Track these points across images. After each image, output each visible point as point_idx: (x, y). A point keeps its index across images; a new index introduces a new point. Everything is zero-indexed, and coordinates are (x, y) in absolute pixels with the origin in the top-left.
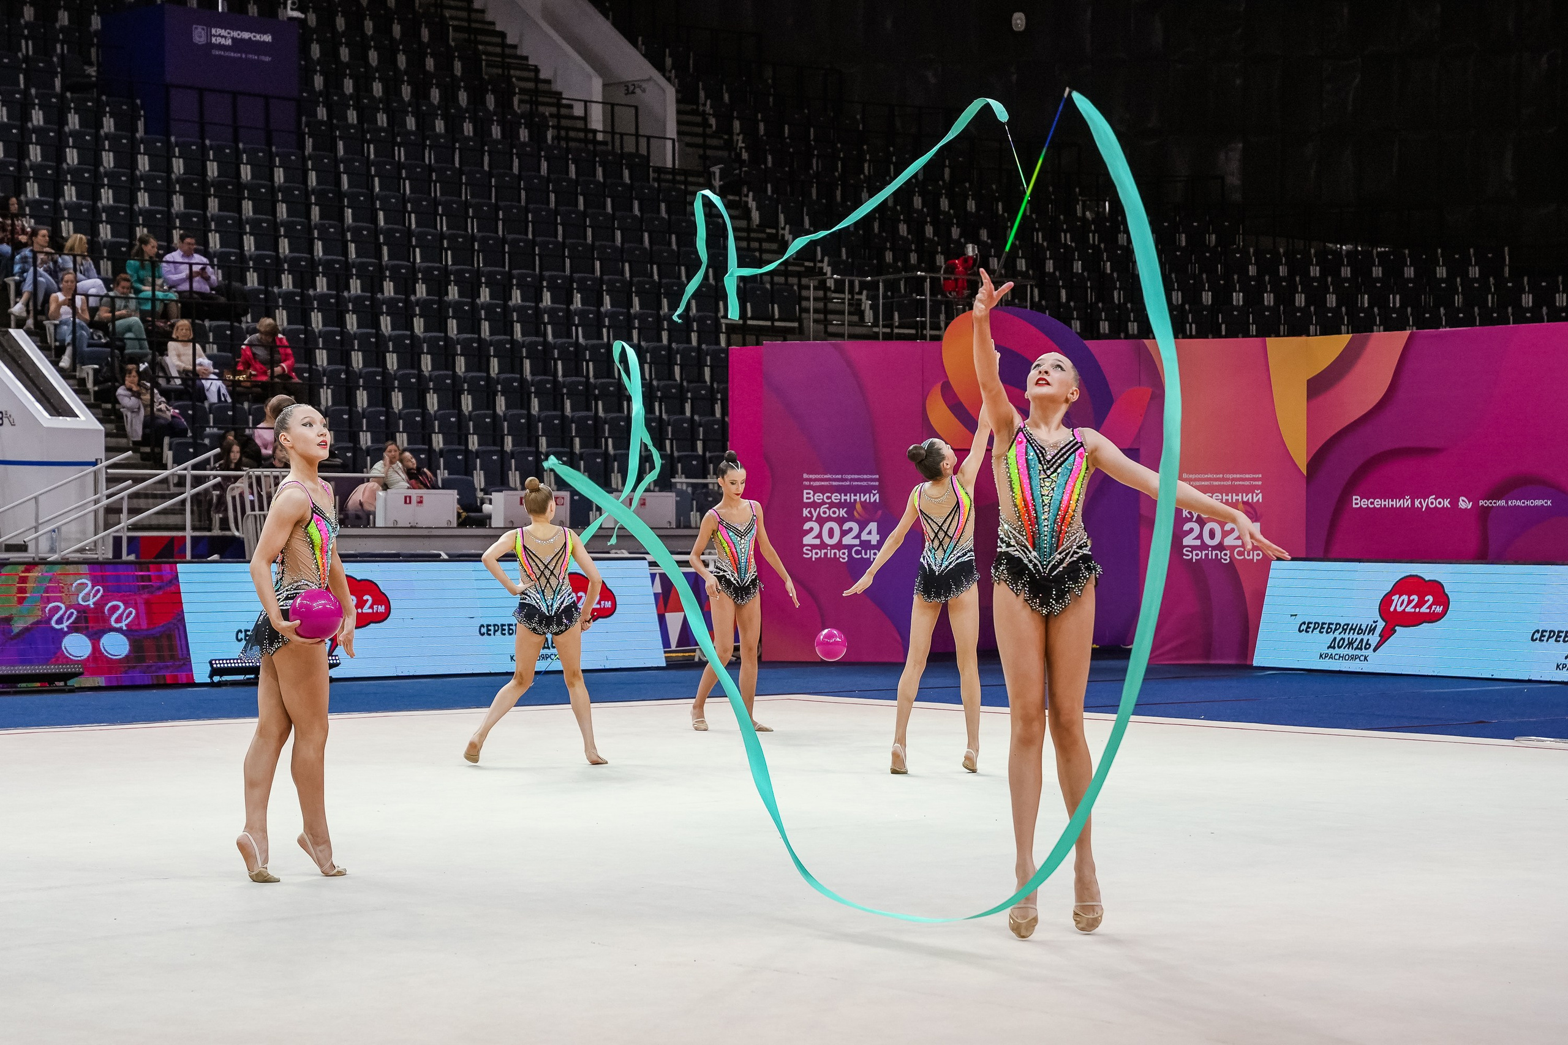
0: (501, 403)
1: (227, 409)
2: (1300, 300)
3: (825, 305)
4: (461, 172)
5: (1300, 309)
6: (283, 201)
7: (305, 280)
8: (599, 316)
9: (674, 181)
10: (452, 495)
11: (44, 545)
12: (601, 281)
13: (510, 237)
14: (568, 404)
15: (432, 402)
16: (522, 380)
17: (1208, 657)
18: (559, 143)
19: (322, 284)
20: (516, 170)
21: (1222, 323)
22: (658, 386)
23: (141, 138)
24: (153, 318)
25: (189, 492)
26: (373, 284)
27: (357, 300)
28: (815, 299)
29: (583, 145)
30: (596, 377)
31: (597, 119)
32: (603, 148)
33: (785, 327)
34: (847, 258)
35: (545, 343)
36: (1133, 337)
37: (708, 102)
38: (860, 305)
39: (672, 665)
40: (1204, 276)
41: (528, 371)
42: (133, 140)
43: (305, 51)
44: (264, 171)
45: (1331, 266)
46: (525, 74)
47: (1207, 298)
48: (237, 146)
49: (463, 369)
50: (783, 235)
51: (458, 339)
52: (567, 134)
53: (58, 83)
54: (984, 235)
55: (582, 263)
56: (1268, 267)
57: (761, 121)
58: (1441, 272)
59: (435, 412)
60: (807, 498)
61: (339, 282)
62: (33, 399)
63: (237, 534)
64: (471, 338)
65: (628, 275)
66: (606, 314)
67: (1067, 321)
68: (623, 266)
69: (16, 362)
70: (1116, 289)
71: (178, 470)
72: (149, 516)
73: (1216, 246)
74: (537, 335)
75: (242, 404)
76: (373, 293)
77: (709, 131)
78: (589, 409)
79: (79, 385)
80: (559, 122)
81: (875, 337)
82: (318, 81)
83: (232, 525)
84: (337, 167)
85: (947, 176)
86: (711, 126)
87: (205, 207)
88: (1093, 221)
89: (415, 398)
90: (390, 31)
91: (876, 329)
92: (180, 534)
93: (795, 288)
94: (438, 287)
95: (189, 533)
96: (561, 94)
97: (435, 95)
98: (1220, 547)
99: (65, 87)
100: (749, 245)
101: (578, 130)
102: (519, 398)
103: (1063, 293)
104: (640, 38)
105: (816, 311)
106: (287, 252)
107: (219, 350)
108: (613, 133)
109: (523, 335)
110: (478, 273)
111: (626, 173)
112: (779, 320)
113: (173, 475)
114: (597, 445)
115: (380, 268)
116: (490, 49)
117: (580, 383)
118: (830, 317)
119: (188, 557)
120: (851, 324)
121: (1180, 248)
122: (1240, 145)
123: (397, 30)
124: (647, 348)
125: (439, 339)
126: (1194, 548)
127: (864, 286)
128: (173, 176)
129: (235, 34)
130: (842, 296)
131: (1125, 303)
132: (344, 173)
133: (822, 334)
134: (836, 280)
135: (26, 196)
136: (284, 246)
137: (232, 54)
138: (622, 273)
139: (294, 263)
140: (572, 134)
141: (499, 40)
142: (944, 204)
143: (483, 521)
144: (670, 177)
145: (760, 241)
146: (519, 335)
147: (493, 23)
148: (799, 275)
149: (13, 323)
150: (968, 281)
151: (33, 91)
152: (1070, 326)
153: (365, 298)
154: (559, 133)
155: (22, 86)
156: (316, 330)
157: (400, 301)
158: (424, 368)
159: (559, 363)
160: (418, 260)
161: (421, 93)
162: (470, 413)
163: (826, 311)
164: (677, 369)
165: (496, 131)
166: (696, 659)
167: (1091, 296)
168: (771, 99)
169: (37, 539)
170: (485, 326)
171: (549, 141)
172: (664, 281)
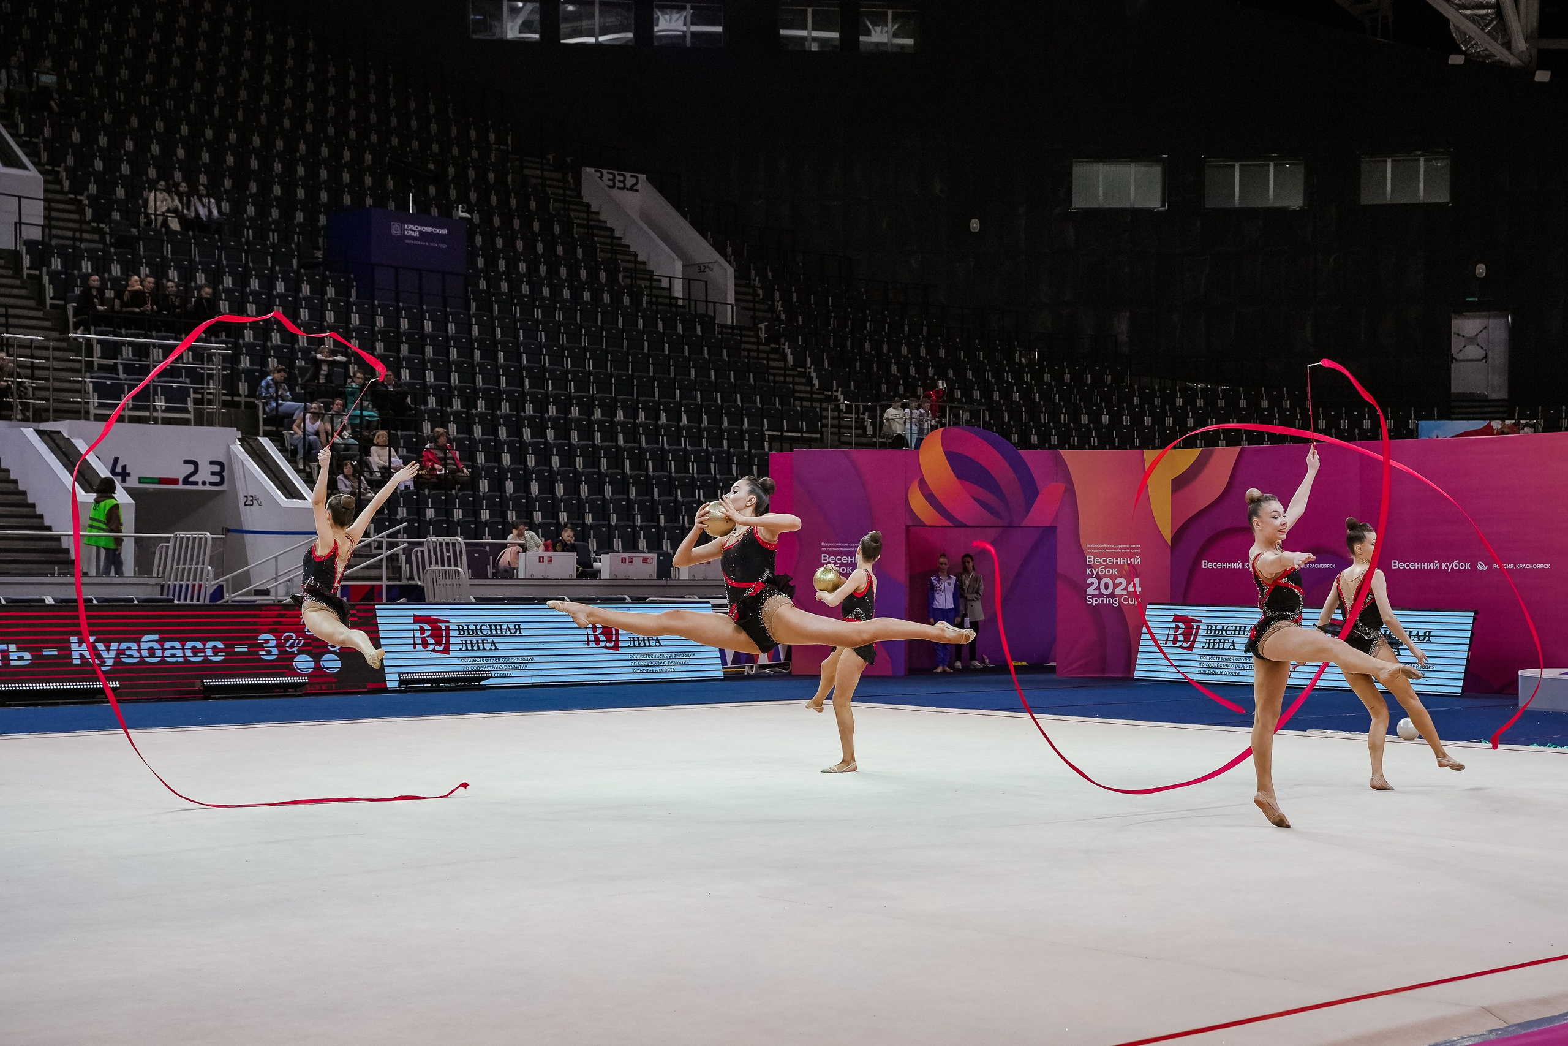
0: (608, 491)
1: (413, 493)
2: (1169, 421)
3: (839, 422)
4: (581, 326)
5: (1169, 428)
6: (454, 347)
7: (469, 402)
8: (679, 429)
9: (733, 334)
10: (573, 556)
11: (282, 591)
12: (680, 404)
13: (615, 372)
14: (656, 491)
15: (560, 489)
16: (624, 474)
17: (1103, 672)
18: (651, 306)
19: (481, 405)
20: (620, 325)
21: (1116, 437)
22: (720, 478)
23: (354, 301)
24: (361, 429)
25: (385, 553)
26: (518, 406)
27: (507, 417)
28: (832, 418)
29: (667, 308)
30: (675, 472)
31: (678, 291)
32: (682, 310)
33: (811, 437)
34: (855, 388)
35: (640, 448)
36: (1055, 447)
37: (757, 279)
38: (864, 423)
39: (728, 677)
40: (1104, 405)
41: (628, 466)
42: (348, 303)
43: (471, 240)
44: (441, 325)
45: (1190, 400)
46: (627, 258)
47: (1105, 419)
48: (422, 308)
49: (582, 467)
50: (810, 373)
51: (578, 445)
52: (657, 300)
53: (295, 262)
54: (951, 373)
55: (667, 391)
56: (1147, 399)
57: (795, 292)
58: (1265, 404)
59: (562, 497)
60: (825, 560)
61: (493, 403)
62: (274, 487)
63: (419, 583)
64: (587, 444)
65: (699, 400)
66: (685, 427)
67: (1007, 436)
68: (696, 394)
69: (263, 460)
70: (1042, 412)
71: (378, 537)
72: (357, 571)
73: (1112, 384)
74: (635, 443)
75: (424, 491)
76: (518, 412)
77: (757, 298)
78: (670, 495)
79: (307, 477)
80: (651, 291)
81: (872, 445)
82: (481, 262)
83: (416, 577)
84: (493, 323)
85: (925, 333)
86: (759, 295)
87: (398, 351)
88: (1027, 365)
89: (548, 486)
90: (532, 227)
91: (874, 440)
92: (379, 583)
93: (818, 410)
94: (563, 408)
95: (384, 583)
96: (653, 272)
97: (564, 271)
98: (1112, 595)
99: (300, 266)
100: (785, 379)
101: (665, 297)
102: (621, 487)
103: (1006, 415)
104: (709, 233)
105: (832, 426)
106: (457, 382)
107: (407, 453)
108: (690, 300)
109: (625, 442)
110: (592, 399)
111: (699, 328)
112: (805, 433)
113: (374, 541)
114: (677, 520)
115: (523, 395)
116: (603, 240)
117: (665, 477)
118: (842, 430)
119: (384, 601)
120: (857, 435)
121: (1087, 385)
122: (1128, 314)
123: (536, 226)
124: (713, 452)
125: (565, 445)
126: (1094, 596)
127: (866, 408)
128: (376, 328)
129: (421, 229)
130: (850, 416)
131: (1049, 423)
132: (498, 327)
133: (837, 443)
134: (846, 404)
135: (272, 342)
136: (455, 378)
137: (419, 243)
138: (696, 398)
139: (462, 391)
140: (660, 300)
141: (608, 233)
142: (923, 352)
143: (595, 574)
144: (730, 331)
145: (793, 376)
146: (622, 442)
147: (605, 222)
148: (820, 401)
149: (261, 433)
150: (939, 406)
151: (277, 268)
152: (1010, 440)
153: (512, 416)
154: (651, 299)
155: (270, 264)
156: (477, 438)
157: (536, 417)
158: (553, 465)
159: (650, 462)
160: (550, 389)
161: (553, 271)
162: (586, 497)
163: (839, 427)
164: (734, 467)
165: (607, 298)
166: (746, 673)
167: (1025, 417)
168: (802, 276)
169: (276, 586)
170: (598, 436)
171: (644, 305)
172: (725, 404)
